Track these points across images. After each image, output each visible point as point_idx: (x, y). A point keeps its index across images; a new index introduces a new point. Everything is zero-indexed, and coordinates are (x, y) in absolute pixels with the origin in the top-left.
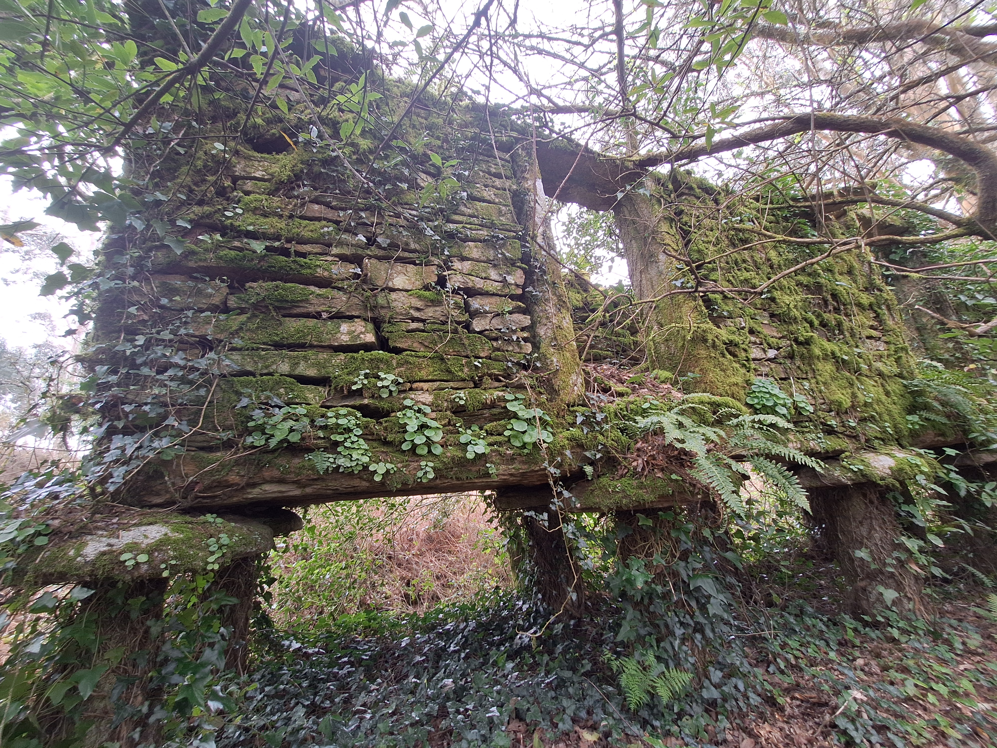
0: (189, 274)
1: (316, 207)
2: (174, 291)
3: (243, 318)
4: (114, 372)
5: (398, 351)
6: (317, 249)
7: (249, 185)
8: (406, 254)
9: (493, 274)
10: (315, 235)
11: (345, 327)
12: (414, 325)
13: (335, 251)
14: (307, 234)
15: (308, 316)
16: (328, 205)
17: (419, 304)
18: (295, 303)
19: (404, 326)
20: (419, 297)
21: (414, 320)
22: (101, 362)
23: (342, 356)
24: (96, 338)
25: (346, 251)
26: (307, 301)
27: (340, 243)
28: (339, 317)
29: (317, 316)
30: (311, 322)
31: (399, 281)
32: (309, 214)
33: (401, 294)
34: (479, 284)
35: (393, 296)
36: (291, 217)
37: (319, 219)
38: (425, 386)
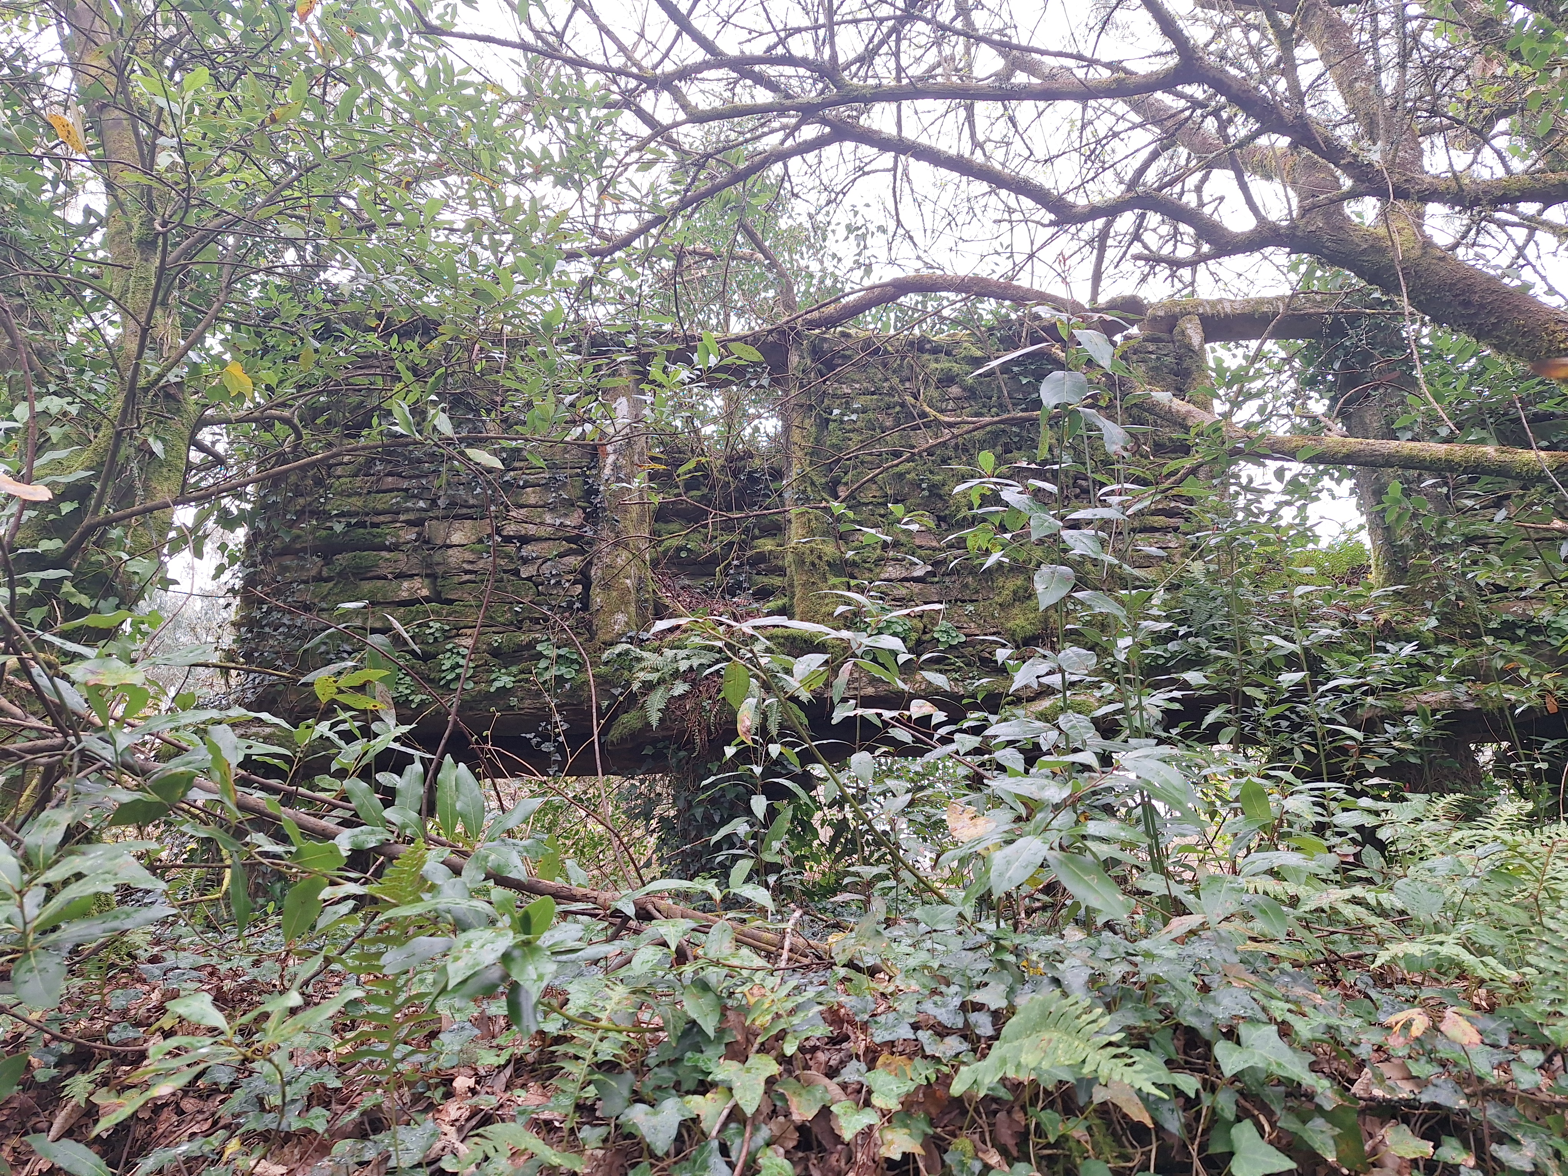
0: (295, 553)
1: (390, 479)
2: (286, 569)
3: (331, 584)
4: (251, 631)
5: (450, 602)
6: (387, 518)
7: (339, 471)
8: (465, 511)
9: (548, 518)
10: (386, 507)
11: (406, 585)
12: (467, 577)
13: (402, 518)
14: (380, 507)
15: (379, 578)
16: (400, 475)
17: (471, 557)
18: (368, 568)
19: (456, 579)
20: (472, 551)
21: (467, 572)
22: (243, 625)
23: (402, 610)
24: (241, 609)
25: (411, 516)
26: (377, 566)
27: (408, 510)
28: (401, 576)
29: (385, 578)
30: (380, 583)
31: (457, 538)
32: (384, 487)
33: (455, 549)
34: (532, 530)
35: (450, 552)
36: (369, 492)
37: (391, 490)
38: (469, 631)
